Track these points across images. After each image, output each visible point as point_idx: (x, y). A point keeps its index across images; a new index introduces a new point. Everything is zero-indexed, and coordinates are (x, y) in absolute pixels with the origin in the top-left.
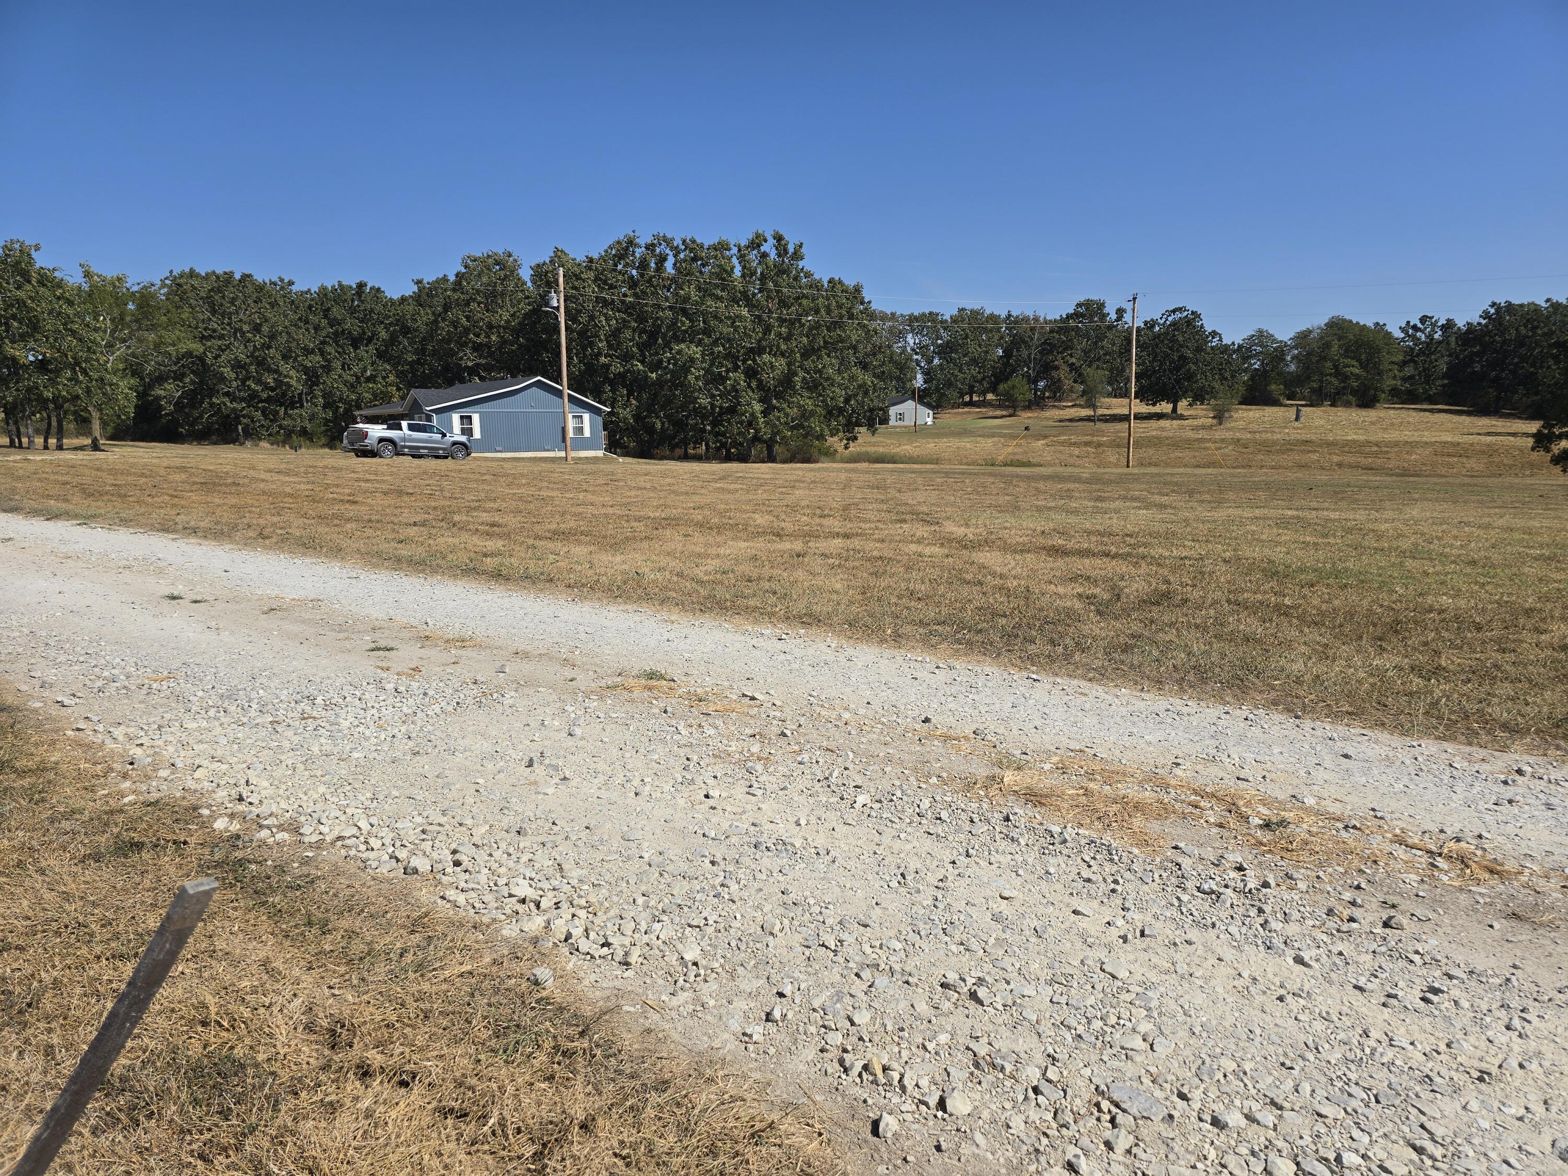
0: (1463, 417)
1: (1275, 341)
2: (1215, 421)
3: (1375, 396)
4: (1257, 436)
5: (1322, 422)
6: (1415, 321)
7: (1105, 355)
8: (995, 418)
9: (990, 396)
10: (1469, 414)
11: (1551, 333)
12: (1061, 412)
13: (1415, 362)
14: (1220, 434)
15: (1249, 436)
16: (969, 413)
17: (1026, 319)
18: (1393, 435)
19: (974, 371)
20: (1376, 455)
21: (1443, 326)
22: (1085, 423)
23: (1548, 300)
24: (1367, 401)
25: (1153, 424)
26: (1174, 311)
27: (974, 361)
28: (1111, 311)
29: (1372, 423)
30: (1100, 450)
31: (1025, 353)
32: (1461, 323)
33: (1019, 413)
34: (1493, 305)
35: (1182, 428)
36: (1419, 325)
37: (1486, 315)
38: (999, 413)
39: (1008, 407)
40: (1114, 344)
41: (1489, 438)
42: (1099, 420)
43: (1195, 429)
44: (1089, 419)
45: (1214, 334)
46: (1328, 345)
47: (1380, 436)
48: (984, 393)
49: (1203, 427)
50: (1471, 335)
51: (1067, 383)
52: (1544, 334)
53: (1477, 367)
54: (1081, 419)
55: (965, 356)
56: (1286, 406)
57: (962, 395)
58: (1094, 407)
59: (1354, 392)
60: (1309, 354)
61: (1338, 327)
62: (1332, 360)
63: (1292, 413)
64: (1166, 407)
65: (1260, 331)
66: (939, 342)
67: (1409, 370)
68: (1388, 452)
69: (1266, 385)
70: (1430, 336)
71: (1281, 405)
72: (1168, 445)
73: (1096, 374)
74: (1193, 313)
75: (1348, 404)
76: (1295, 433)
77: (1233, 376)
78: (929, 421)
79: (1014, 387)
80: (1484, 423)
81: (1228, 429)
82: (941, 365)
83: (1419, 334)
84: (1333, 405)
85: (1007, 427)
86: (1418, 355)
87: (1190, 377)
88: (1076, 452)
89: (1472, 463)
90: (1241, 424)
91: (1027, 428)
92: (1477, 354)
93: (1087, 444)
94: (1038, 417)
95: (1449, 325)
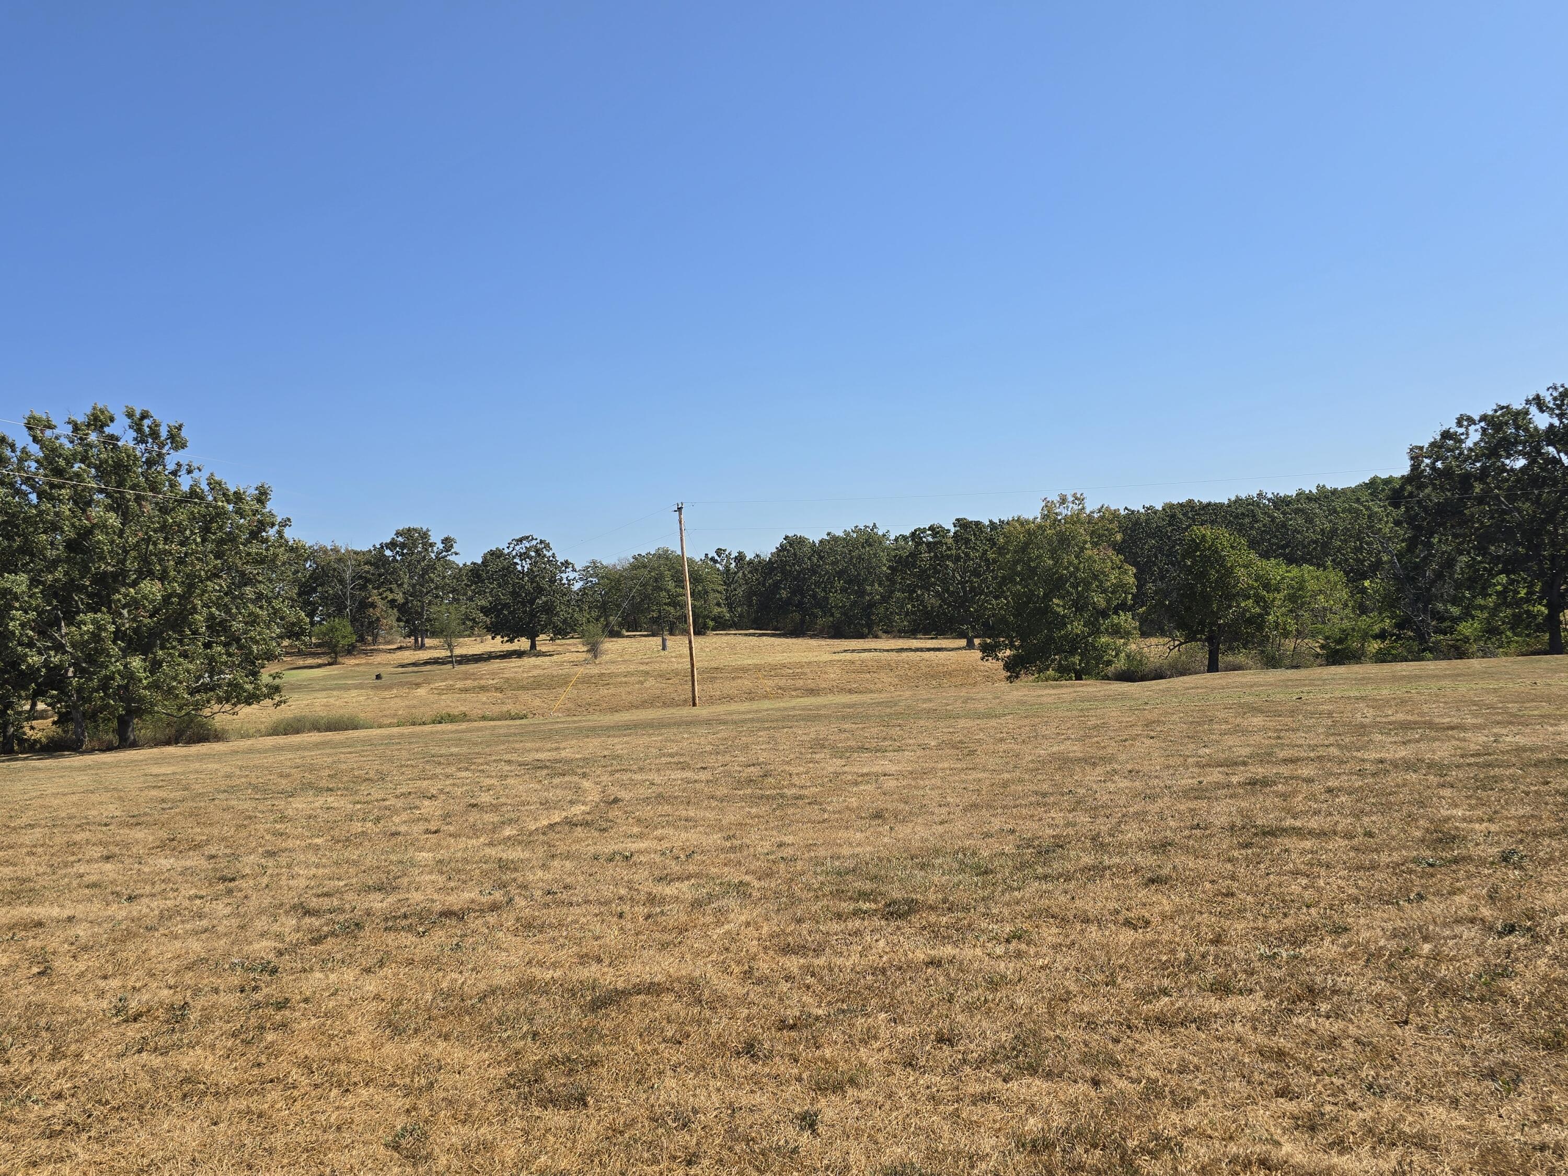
2: (589, 656)
3: (705, 623)
4: (656, 667)
6: (712, 554)
7: (436, 588)
8: (311, 667)
12: (391, 656)
14: (602, 667)
15: (646, 667)
21: (736, 558)
22: (435, 667)
24: (699, 628)
25: (514, 662)
26: (520, 541)
28: (436, 538)
31: (340, 588)
32: (751, 556)
33: (340, 659)
34: (786, 538)
35: (559, 664)
36: (717, 557)
37: (781, 547)
38: (310, 661)
40: (444, 577)
41: (864, 655)
43: (576, 664)
45: (566, 563)
46: (660, 575)
49: (582, 662)
50: (763, 568)
51: (386, 621)
53: (784, 594)
58: (452, 647)
60: (645, 584)
61: (664, 557)
62: (667, 590)
63: (656, 643)
64: (523, 643)
69: (610, 617)
70: (727, 568)
74: (541, 542)
75: (684, 633)
79: (332, 629)
83: (718, 565)
84: (671, 634)
85: (343, 677)
87: (548, 610)
90: (617, 656)
91: (378, 677)
92: (780, 581)
94: (367, 664)
95: (740, 558)
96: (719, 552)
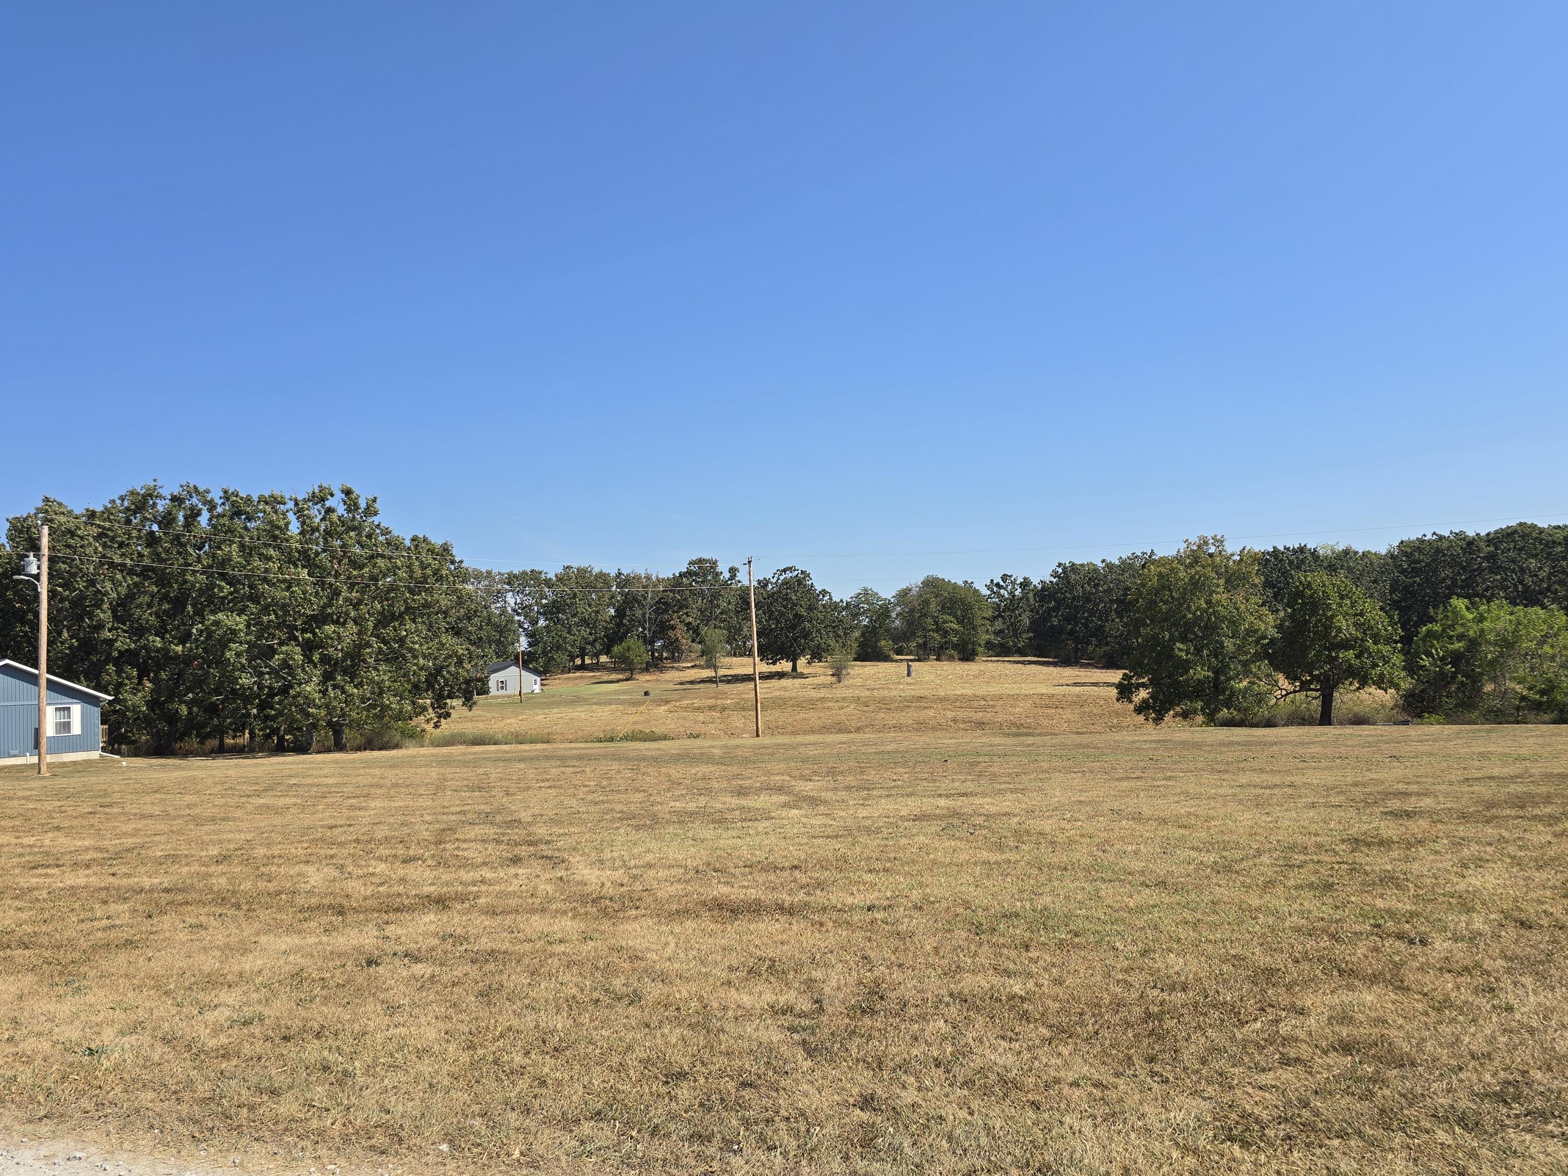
0: (1051, 669)
1: (879, 599)
2: (834, 679)
3: (973, 650)
4: (875, 693)
5: (932, 677)
6: (998, 580)
7: (721, 613)
8: (611, 682)
9: (604, 659)
10: (1055, 664)
11: (1109, 591)
12: (681, 674)
13: (1003, 617)
14: (840, 692)
15: (868, 693)
16: (581, 677)
17: (638, 578)
18: (996, 689)
19: (585, 632)
20: (985, 708)
21: (1021, 583)
22: (707, 685)
23: (1103, 561)
24: (967, 654)
25: (775, 683)
26: (785, 571)
27: (584, 622)
28: (723, 569)
29: (975, 676)
30: (726, 713)
31: (639, 613)
32: (1035, 581)
33: (636, 677)
34: (1060, 565)
35: (803, 687)
36: (1002, 583)
37: (1055, 574)
38: (614, 676)
39: (624, 670)
40: (729, 603)
41: (1078, 689)
42: (721, 681)
43: (816, 687)
44: (710, 680)
45: (824, 592)
46: (926, 602)
47: (984, 690)
48: (597, 655)
49: (824, 686)
50: (1045, 593)
51: (685, 642)
52: (1104, 592)
53: (1055, 621)
54: (703, 681)
55: (574, 616)
56: (897, 661)
57: (572, 658)
58: (715, 667)
59: (955, 647)
60: (912, 611)
61: (932, 585)
62: (933, 617)
63: (903, 667)
64: (785, 666)
65: (866, 589)
66: (544, 601)
67: (999, 625)
68: (994, 706)
69: (876, 641)
70: (1012, 593)
71: (892, 661)
72: (793, 706)
73: (714, 634)
74: (802, 572)
75: (951, 658)
76: (909, 689)
77: (845, 634)
78: (537, 688)
79: (629, 649)
80: (1069, 673)
81: (847, 687)
82: (547, 626)
83: (1002, 591)
84: (938, 659)
85: (625, 692)
86: (1004, 611)
87: (806, 635)
88: (701, 717)
89: (1068, 714)
90: (858, 682)
91: (646, 694)
92: (1053, 609)
93: (712, 708)
94: (657, 680)
95: (1025, 584)
96: (1005, 577)
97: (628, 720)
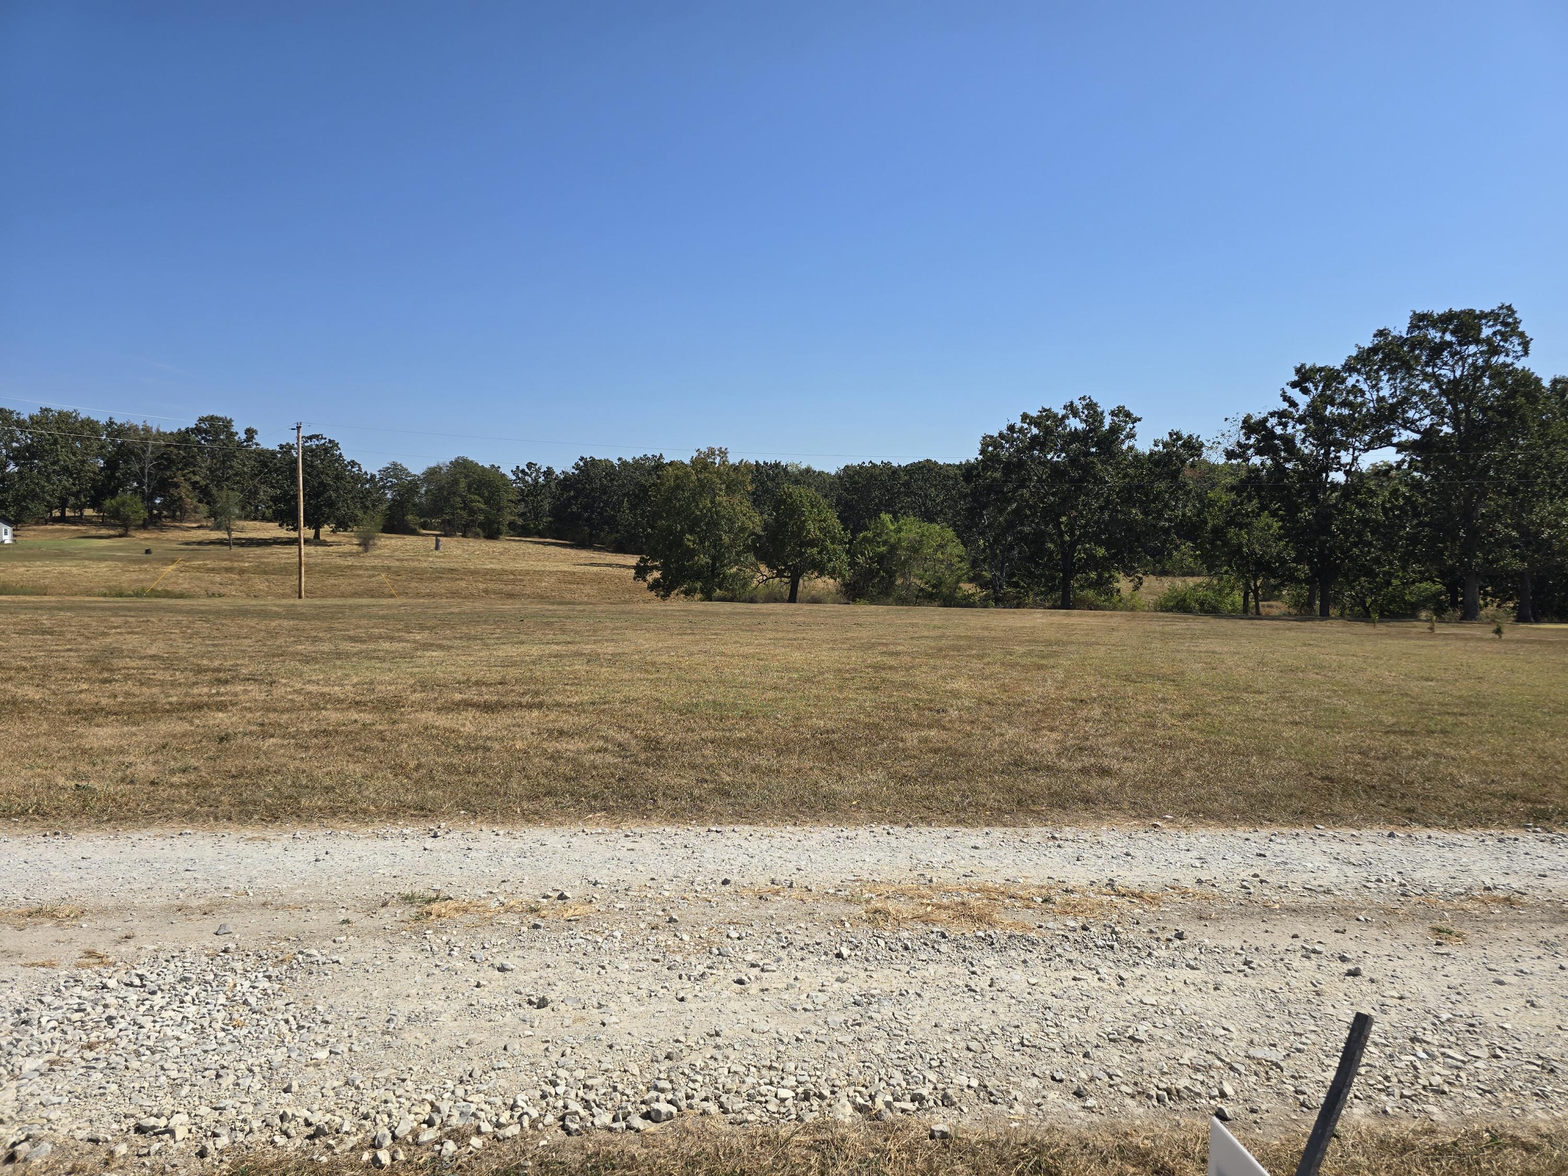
0: (568, 550)
1: (408, 474)
2: (361, 549)
3: (498, 529)
4: (406, 564)
5: (459, 552)
6: (523, 466)
7: (235, 475)
8: (101, 537)
9: (89, 512)
10: (571, 547)
11: (623, 485)
12: (186, 534)
13: (526, 502)
14: (369, 561)
15: (397, 563)
16: (62, 530)
17: (135, 429)
18: (521, 565)
19: (67, 482)
20: (513, 582)
21: (545, 472)
22: (218, 547)
23: (620, 459)
24: (492, 533)
26: (311, 438)
27: (66, 470)
28: (239, 430)
29: (501, 554)
30: (246, 576)
31: (136, 467)
32: (558, 471)
33: (132, 533)
34: (582, 459)
35: (328, 554)
36: (527, 470)
37: (577, 467)
38: (104, 532)
39: (113, 526)
40: (244, 465)
41: (595, 569)
42: (234, 544)
43: (342, 555)
44: (221, 542)
45: (353, 464)
46: (456, 482)
47: (510, 566)
48: (81, 508)
49: (351, 554)
50: (567, 482)
51: (190, 501)
52: (619, 486)
53: (574, 508)
54: (212, 543)
55: (54, 463)
56: (423, 535)
57: (51, 508)
58: (229, 530)
59: (481, 525)
60: (441, 489)
61: (462, 466)
62: (461, 496)
63: (431, 542)
64: (307, 533)
65: (395, 464)
66: (15, 445)
67: (521, 508)
68: (522, 580)
69: (404, 515)
70: (536, 480)
71: (419, 534)
72: (320, 572)
73: (230, 497)
74: (330, 441)
75: (476, 536)
76: (436, 561)
77: (374, 505)
78: (8, 539)
79: (123, 504)
80: (585, 555)
81: (376, 557)
82: (19, 472)
83: (527, 478)
84: (464, 536)
85: (120, 549)
86: (527, 496)
87: (331, 504)
88: (218, 578)
89: (587, 590)
90: (386, 552)
91: (148, 551)
92: (573, 498)
93: (228, 570)
94: (157, 539)
95: (549, 472)
96: (530, 465)
97: (130, 577)
